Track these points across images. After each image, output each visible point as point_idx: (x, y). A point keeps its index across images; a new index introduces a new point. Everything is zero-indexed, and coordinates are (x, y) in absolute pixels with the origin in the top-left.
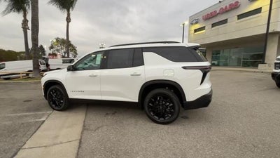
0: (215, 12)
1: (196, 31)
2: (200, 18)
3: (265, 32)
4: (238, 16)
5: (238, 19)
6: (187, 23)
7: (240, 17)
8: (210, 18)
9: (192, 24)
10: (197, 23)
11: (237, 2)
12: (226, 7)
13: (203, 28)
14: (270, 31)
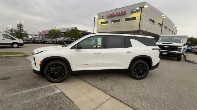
0: (114, 14)
1: (102, 23)
2: (105, 16)
3: (138, 30)
4: (125, 19)
5: (125, 21)
6: (97, 17)
7: (126, 20)
8: (110, 17)
9: (100, 18)
10: (103, 18)
11: (125, 12)
12: (120, 13)
13: (106, 22)
14: (140, 30)
